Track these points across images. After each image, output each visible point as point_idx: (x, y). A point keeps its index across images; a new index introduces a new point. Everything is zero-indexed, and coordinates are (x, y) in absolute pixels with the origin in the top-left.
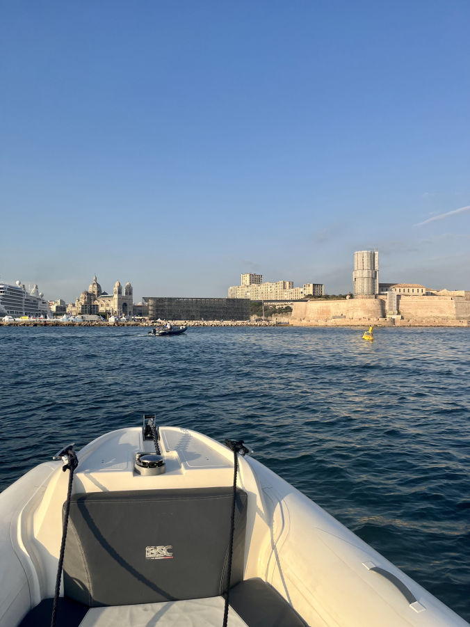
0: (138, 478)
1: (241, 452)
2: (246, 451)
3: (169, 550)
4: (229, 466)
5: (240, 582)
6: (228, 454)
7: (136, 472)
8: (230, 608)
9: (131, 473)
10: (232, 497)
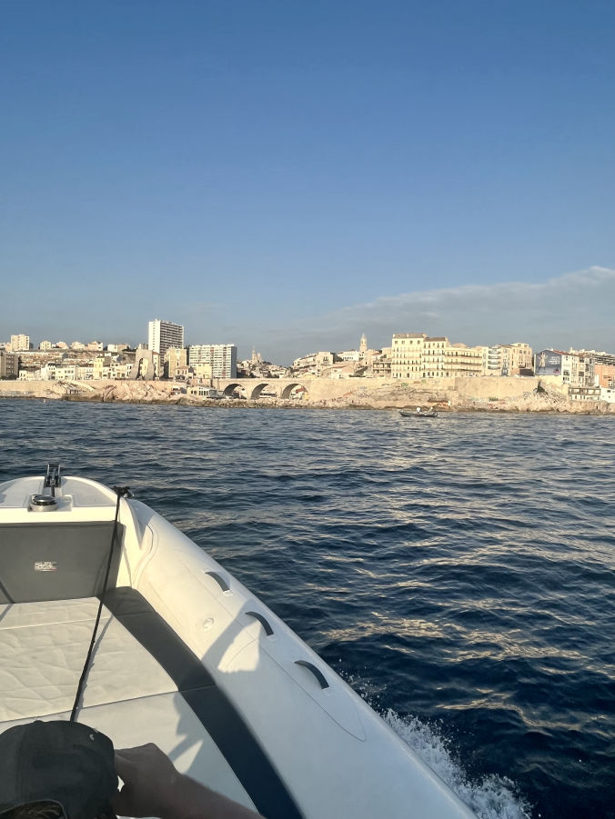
0: (31, 513)
1: (125, 495)
2: (129, 496)
3: (54, 565)
4: (113, 506)
5: (114, 589)
6: (113, 496)
7: (30, 509)
8: (104, 607)
9: (26, 510)
10: (112, 528)
